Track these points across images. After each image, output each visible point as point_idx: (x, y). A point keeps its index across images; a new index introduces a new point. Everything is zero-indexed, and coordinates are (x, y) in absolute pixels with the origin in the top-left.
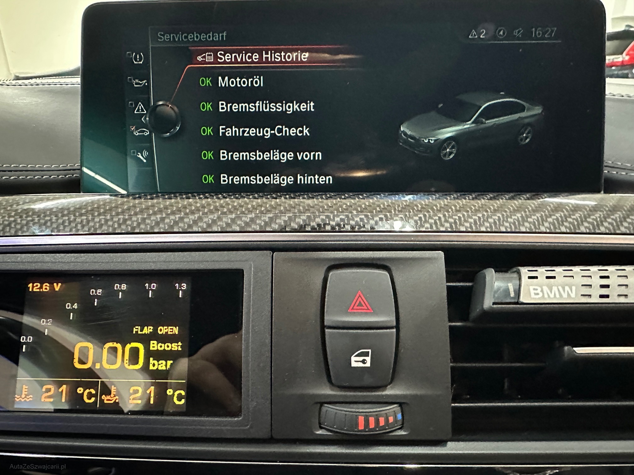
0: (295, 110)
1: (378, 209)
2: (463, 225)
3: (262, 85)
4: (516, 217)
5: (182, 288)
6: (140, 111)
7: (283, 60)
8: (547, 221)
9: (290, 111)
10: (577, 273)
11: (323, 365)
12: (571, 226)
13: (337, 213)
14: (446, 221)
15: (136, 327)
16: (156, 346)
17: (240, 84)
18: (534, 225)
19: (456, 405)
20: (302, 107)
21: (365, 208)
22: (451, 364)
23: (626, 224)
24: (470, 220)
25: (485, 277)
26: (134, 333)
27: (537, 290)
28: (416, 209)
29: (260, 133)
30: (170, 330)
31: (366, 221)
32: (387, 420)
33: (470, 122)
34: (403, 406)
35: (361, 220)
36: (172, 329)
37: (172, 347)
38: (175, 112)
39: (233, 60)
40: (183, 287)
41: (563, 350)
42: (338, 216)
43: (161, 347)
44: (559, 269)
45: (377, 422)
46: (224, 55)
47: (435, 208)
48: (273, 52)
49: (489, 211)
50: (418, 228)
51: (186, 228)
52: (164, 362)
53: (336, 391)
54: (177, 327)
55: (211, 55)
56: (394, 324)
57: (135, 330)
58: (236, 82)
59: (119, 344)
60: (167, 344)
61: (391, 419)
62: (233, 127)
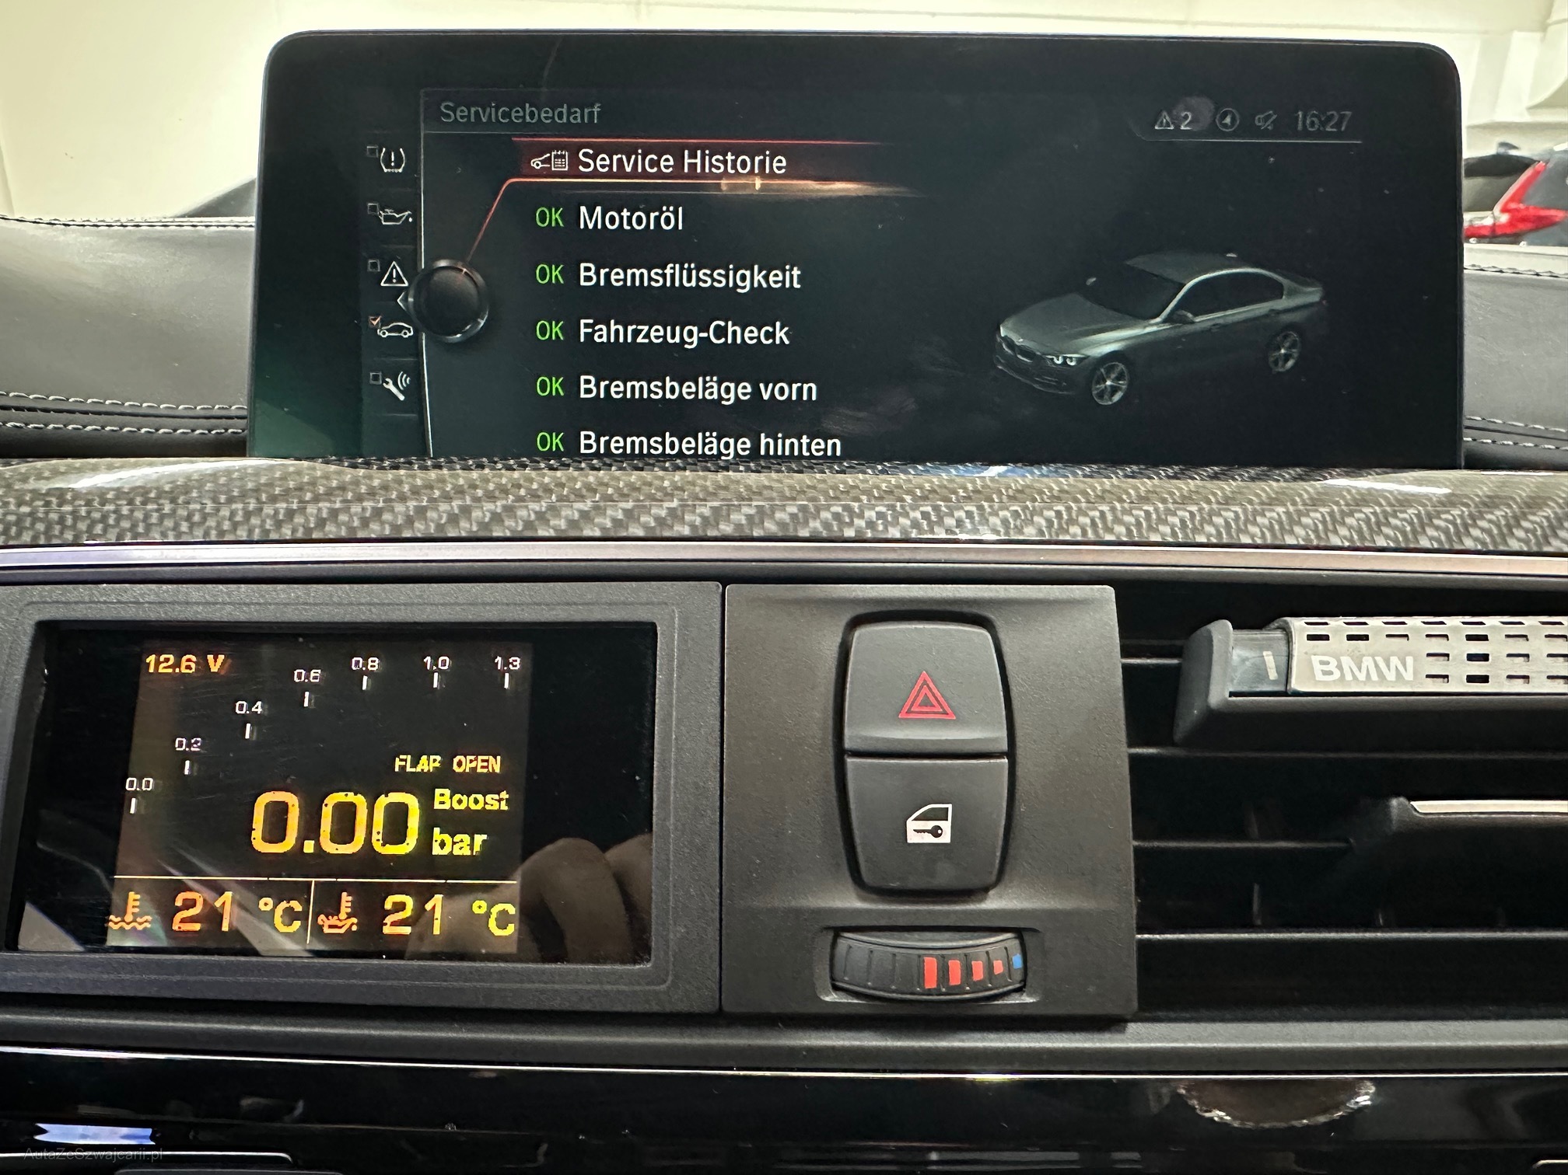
0: (756, 285)
1: (961, 492)
2: (1157, 530)
3: (680, 227)
4: (1274, 515)
5: (511, 666)
6: (394, 281)
7: (730, 171)
8: (1343, 524)
9: (744, 287)
10: (1416, 630)
11: (840, 844)
12: (1399, 535)
13: (869, 500)
14: (1118, 520)
15: (402, 757)
16: (448, 802)
17: (630, 223)
18: (1316, 531)
19: (1146, 936)
20: (771, 279)
21: (933, 491)
22: (1136, 843)
23: (1520, 533)
24: (1170, 519)
25: (1210, 641)
26: (397, 770)
27: (1328, 663)
28: (1048, 494)
29: (673, 336)
30: (480, 764)
31: (934, 518)
32: (990, 967)
33: (1158, 320)
34: (1027, 937)
35: (925, 515)
36: (487, 761)
37: (486, 803)
38: (475, 283)
39: (615, 169)
40: (514, 666)
41: (1388, 807)
42: (872, 507)
43: (460, 802)
44: (1375, 622)
45: (968, 970)
46: (594, 158)
47: (1091, 493)
48: (707, 152)
49: (1213, 500)
50: (1053, 534)
51: (520, 528)
52: (466, 838)
53: (873, 901)
54: (499, 758)
55: (563, 157)
56: (1005, 747)
57: (398, 763)
58: (621, 218)
59: (359, 795)
60: (473, 796)
61: (999, 967)
62: (612, 322)
